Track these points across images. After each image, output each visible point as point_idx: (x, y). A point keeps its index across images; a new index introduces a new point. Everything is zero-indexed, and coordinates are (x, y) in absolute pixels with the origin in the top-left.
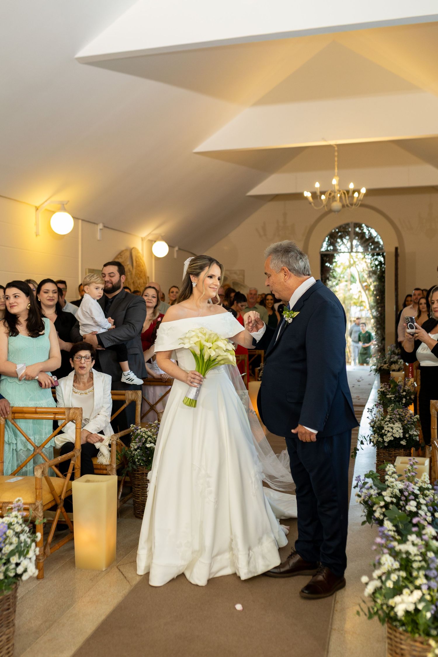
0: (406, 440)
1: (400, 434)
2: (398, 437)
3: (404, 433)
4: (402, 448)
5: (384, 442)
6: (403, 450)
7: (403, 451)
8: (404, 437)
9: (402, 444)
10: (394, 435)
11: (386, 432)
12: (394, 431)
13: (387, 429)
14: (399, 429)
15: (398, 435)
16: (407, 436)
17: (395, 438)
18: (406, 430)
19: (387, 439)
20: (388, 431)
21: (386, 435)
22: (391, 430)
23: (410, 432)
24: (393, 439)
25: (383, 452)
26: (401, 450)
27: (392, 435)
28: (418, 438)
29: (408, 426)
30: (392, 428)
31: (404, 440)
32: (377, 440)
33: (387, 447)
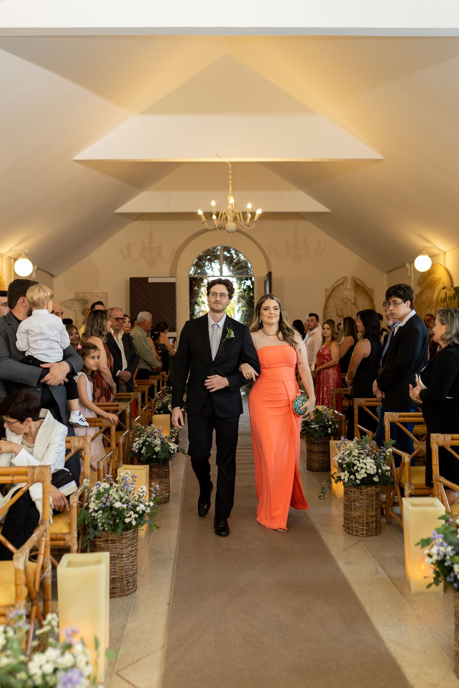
0: (379, 476)
2: (372, 473)
3: (377, 469)
4: (373, 485)
5: (356, 479)
6: (374, 487)
7: (375, 489)
8: (377, 474)
9: (375, 481)
10: (367, 472)
11: (359, 469)
12: (368, 467)
13: (360, 465)
14: (372, 464)
15: (372, 471)
16: (380, 471)
17: (369, 475)
18: (378, 466)
19: (360, 476)
20: (362, 468)
21: (358, 472)
22: (364, 467)
23: (383, 468)
24: (366, 476)
25: (354, 491)
27: (366, 472)
28: (389, 474)
29: (381, 460)
30: (365, 464)
31: (376, 476)
32: (348, 478)
33: (359, 485)
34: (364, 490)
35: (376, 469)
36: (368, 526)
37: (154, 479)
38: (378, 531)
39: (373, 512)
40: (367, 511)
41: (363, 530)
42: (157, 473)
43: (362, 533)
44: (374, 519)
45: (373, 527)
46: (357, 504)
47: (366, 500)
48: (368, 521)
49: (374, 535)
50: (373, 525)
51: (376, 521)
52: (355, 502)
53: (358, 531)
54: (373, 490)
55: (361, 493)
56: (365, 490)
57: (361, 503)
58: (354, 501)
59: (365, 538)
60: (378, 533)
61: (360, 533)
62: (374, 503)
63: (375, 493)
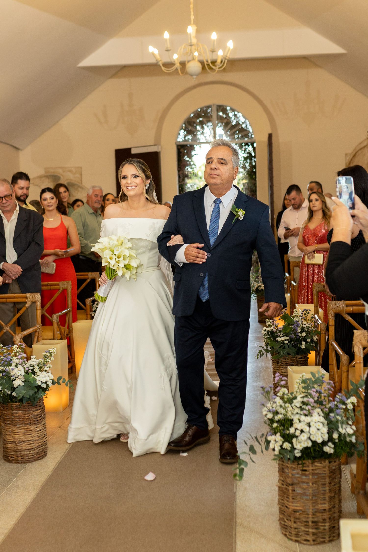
0: (334, 443)
1: (322, 435)
2: (320, 441)
3: (330, 433)
4: (325, 458)
5: (293, 448)
6: (327, 461)
7: (328, 465)
8: (331, 439)
9: (327, 453)
10: (312, 438)
11: (297, 432)
12: (313, 430)
13: (299, 426)
14: (321, 425)
15: (320, 437)
16: (335, 436)
17: (314, 443)
18: (333, 428)
19: (300, 444)
20: (302, 431)
21: (297, 437)
22: (306, 429)
23: (340, 430)
24: (310, 444)
25: (292, 467)
26: (325, 462)
27: (309, 439)
28: (353, 439)
30: (309, 425)
31: (330, 444)
32: (281, 446)
33: (299, 458)
34: (308, 466)
35: (328, 433)
36: (315, 527)
37: (18, 426)
38: (334, 535)
39: (325, 504)
40: (315, 503)
41: (308, 535)
42: (21, 417)
43: (305, 538)
44: (326, 516)
45: (325, 529)
46: (299, 491)
47: (313, 484)
48: (316, 519)
49: (326, 541)
50: (325, 526)
51: (330, 518)
52: (294, 486)
53: (298, 535)
54: (324, 467)
55: (304, 472)
56: (310, 466)
57: (304, 489)
58: (292, 484)
59: (311, 547)
60: (335, 538)
61: (303, 538)
62: (327, 489)
63: (327, 472)
